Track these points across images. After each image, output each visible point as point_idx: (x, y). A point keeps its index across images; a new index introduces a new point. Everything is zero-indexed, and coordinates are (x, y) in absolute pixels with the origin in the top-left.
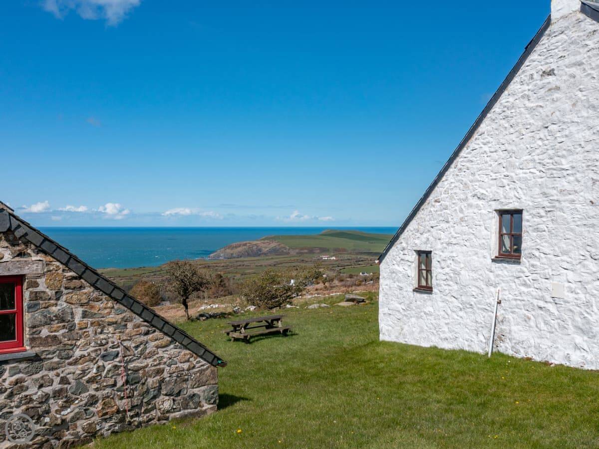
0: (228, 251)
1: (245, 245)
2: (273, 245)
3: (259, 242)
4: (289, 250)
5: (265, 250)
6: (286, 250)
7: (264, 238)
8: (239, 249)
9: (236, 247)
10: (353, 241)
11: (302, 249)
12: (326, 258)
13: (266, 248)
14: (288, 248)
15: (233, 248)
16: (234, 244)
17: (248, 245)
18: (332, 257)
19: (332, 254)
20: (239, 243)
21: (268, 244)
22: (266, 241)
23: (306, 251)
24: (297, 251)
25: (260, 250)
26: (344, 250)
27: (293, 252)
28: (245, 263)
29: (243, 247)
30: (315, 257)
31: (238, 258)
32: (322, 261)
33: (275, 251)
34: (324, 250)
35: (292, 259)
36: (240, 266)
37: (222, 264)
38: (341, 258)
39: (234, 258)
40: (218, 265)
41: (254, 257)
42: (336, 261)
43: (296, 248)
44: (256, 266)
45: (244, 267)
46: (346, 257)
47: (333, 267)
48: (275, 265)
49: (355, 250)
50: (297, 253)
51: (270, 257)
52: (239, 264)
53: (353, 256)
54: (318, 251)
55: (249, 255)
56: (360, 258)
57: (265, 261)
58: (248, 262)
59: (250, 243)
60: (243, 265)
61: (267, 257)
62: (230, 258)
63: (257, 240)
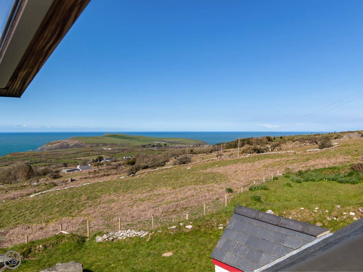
0: (49, 146)
1: (59, 142)
2: (76, 142)
3: (68, 141)
4: (85, 144)
5: (71, 145)
6: (83, 144)
7: (70, 138)
8: (56, 145)
9: (54, 144)
10: (120, 139)
11: (93, 144)
12: (106, 149)
13: (72, 144)
14: (84, 143)
15: (52, 144)
16: (53, 142)
17: (61, 142)
18: (109, 148)
19: (109, 146)
20: (55, 141)
21: (73, 141)
22: (72, 140)
23: (95, 145)
24: (90, 145)
25: (68, 145)
26: (116, 144)
27: (87, 146)
28: (59, 153)
29: (58, 143)
30: (99, 148)
31: (55, 149)
32: (104, 151)
33: (76, 145)
34: (105, 145)
35: (87, 150)
36: (56, 154)
37: (45, 154)
38: (114, 149)
39: (53, 149)
40: (42, 154)
41: (65, 149)
42: (111, 150)
43: (89, 144)
44: (65, 154)
45: (58, 155)
46: (117, 148)
47: (109, 154)
48: (76, 153)
49: (121, 144)
50: (90, 146)
51: (74, 149)
52: (55, 153)
53: (121, 148)
54: (102, 145)
55: (61, 148)
56: (124, 148)
57: (71, 151)
58: (60, 152)
59: (62, 141)
60: (58, 154)
61: (72, 149)
62: (51, 150)
63: (67, 140)
